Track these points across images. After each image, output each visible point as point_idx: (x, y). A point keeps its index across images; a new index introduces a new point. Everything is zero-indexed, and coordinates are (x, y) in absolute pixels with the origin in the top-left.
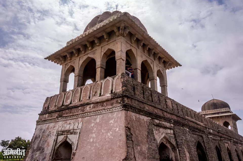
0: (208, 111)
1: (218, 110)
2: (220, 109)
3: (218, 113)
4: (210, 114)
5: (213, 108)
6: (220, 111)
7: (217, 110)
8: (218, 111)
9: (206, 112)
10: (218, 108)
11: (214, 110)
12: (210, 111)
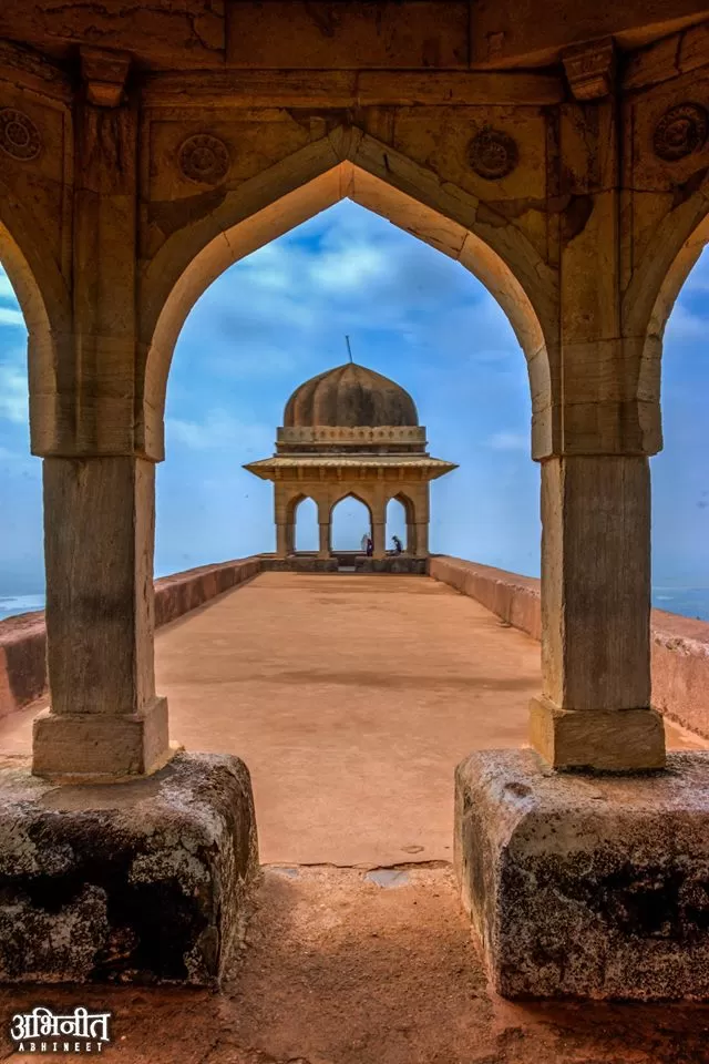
0: (328, 429)
1: (376, 429)
2: (386, 429)
3: (373, 449)
4: (332, 446)
5: (353, 415)
6: (386, 439)
7: (371, 434)
8: (376, 435)
9: (314, 434)
10: (379, 424)
11: (356, 430)
12: (337, 429)
